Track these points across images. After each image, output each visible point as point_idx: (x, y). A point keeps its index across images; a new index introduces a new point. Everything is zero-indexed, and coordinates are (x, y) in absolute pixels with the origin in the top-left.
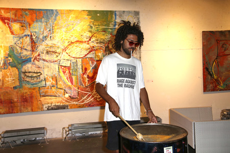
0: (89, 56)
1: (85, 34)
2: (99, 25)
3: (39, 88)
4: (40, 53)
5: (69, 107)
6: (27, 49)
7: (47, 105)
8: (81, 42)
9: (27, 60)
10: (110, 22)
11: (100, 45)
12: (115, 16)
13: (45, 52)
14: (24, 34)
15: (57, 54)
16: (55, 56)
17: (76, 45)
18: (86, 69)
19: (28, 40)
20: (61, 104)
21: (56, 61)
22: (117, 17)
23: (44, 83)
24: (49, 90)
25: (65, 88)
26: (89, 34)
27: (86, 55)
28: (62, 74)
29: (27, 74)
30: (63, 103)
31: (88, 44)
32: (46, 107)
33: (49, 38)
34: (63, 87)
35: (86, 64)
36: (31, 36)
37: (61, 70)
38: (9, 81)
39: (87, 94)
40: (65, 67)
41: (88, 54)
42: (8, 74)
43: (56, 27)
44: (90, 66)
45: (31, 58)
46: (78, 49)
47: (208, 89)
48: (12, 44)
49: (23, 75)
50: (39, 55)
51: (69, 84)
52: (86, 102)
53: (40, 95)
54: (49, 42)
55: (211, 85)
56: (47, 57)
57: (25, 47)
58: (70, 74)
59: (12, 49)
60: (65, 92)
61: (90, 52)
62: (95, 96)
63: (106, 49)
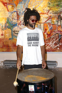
0: (47, 22)
1: (45, 9)
2: (54, 2)
6: (15, 19)
8: (43, 13)
9: (15, 25)
11: (55, 15)
14: (14, 11)
18: (46, 30)
19: (15, 14)
26: (48, 9)
27: (46, 21)
29: (15, 32)
31: (47, 14)
35: (46, 27)
36: (17, 12)
38: (7, 36)
41: (47, 21)
42: (7, 32)
43: (29, 6)
45: (17, 24)
48: (8, 16)
49: (13, 33)
50: (21, 22)
57: (14, 18)
59: (8, 19)
61: (48, 19)
62: (51, 46)
63: (58, 17)
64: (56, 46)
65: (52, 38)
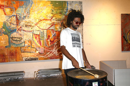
0: (51, 28)
1: (49, 15)
2: (57, 10)
3: (21, 47)
4: (22, 26)
5: (38, 59)
7: (25, 58)
8: (46, 20)
9: (13, 31)
10: (64, 8)
11: (58, 22)
12: (68, 4)
13: (25, 26)
14: (12, 15)
15: (32, 27)
16: (30, 28)
17: (43, 21)
18: (49, 36)
19: (14, 18)
20: (34, 57)
21: (31, 31)
22: (69, 5)
23: (23, 44)
24: (27, 48)
25: (36, 47)
26: (52, 15)
27: (49, 28)
28: (34, 39)
29: (14, 39)
30: (35, 56)
31: (51, 21)
32: (24, 59)
33: (27, 18)
34: (35, 47)
35: (49, 33)
36: (17, 16)
37: (34, 37)
38: (2, 43)
39: (49, 51)
40: (36, 35)
41: (50, 27)
42: (2, 38)
43: (31, 11)
44: (52, 34)
45: (16, 29)
46: (45, 24)
47: (124, 50)
48: (5, 20)
49: (11, 40)
50: (21, 27)
51: (39, 45)
52: (49, 56)
53: (21, 52)
54: (27, 20)
55: (126, 47)
56: (26, 29)
57: (13, 23)
58: (40, 39)
59: (5, 23)
60: (36, 50)
61: (52, 26)
62: (55, 53)
63: (61, 24)
64: (60, 53)
65: (55, 45)
